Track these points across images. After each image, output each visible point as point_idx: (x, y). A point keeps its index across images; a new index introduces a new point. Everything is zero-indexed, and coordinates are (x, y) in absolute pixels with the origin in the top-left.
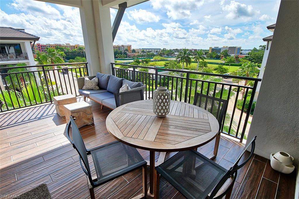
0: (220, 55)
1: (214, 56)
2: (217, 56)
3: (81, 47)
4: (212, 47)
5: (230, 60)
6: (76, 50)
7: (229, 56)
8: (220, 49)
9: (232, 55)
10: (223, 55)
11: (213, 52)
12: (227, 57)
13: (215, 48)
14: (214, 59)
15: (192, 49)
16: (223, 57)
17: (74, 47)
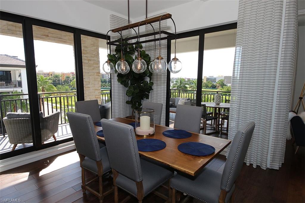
0: (216, 85)
1: (210, 85)
2: (213, 86)
3: (57, 74)
4: (206, 77)
5: (228, 89)
6: (51, 77)
7: (226, 85)
8: (215, 79)
9: (229, 85)
10: (219, 85)
11: (208, 81)
12: (224, 87)
13: (209, 77)
14: (210, 88)
15: (185, 78)
16: (220, 87)
17: (48, 74)
